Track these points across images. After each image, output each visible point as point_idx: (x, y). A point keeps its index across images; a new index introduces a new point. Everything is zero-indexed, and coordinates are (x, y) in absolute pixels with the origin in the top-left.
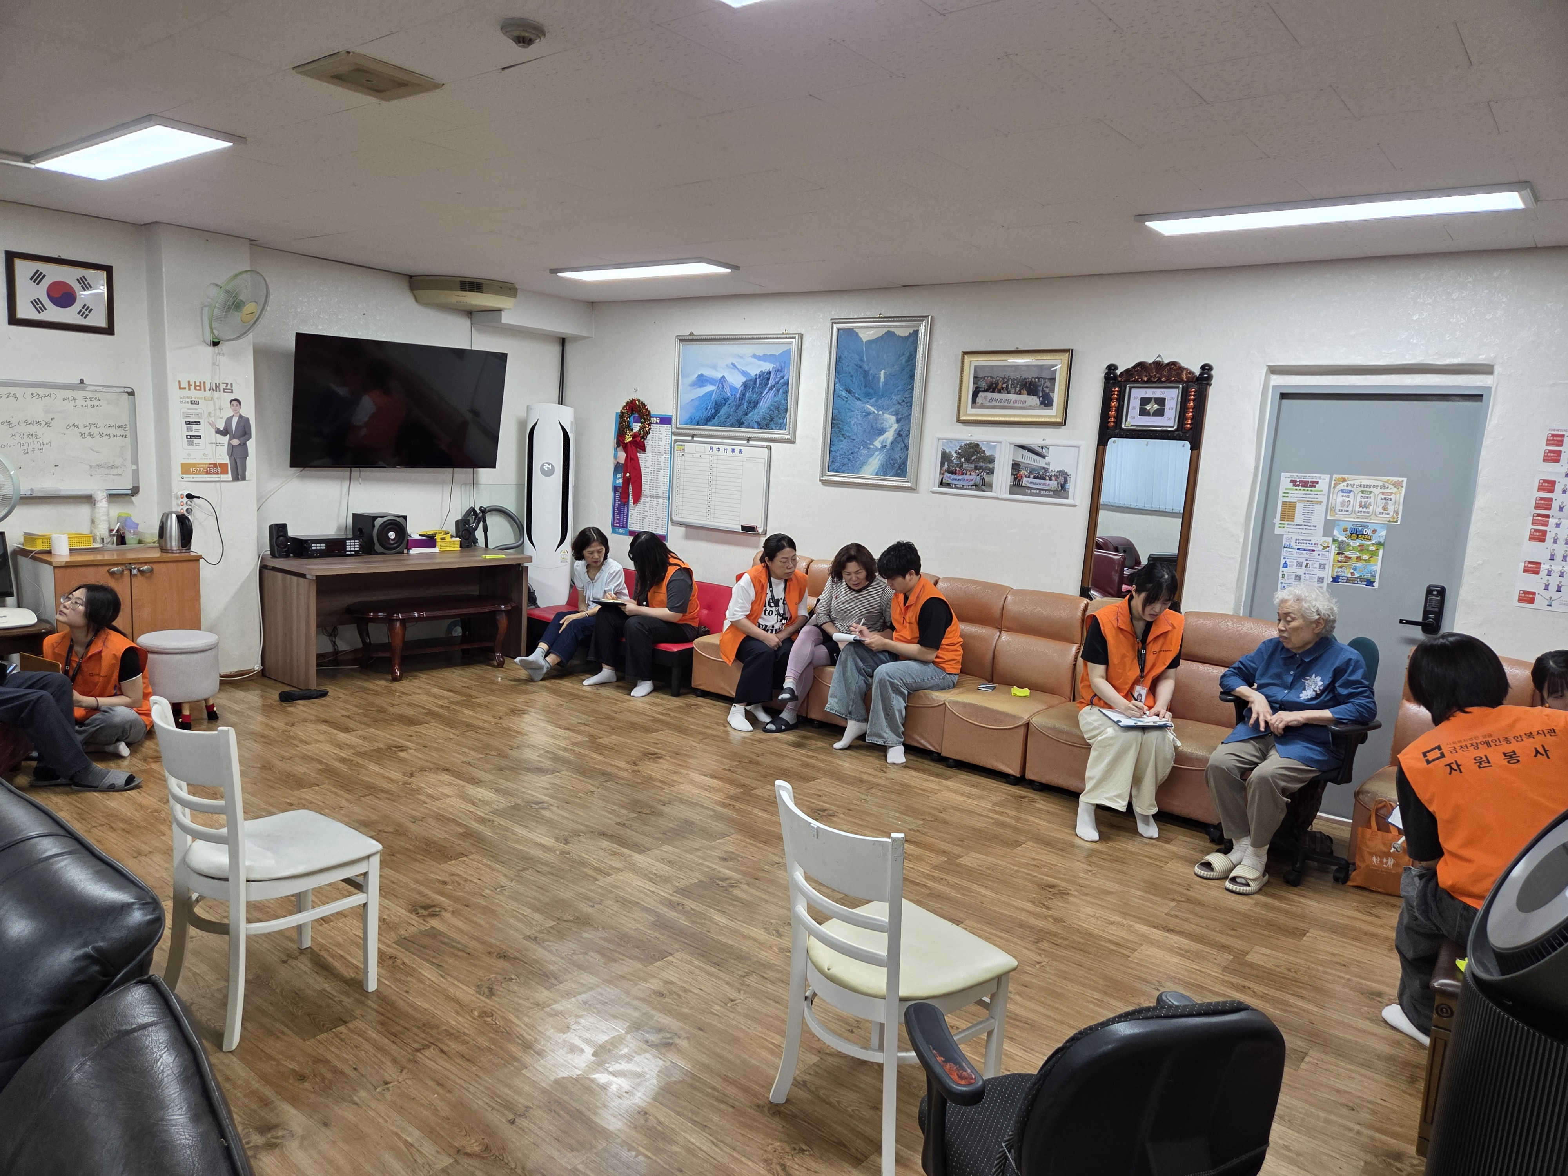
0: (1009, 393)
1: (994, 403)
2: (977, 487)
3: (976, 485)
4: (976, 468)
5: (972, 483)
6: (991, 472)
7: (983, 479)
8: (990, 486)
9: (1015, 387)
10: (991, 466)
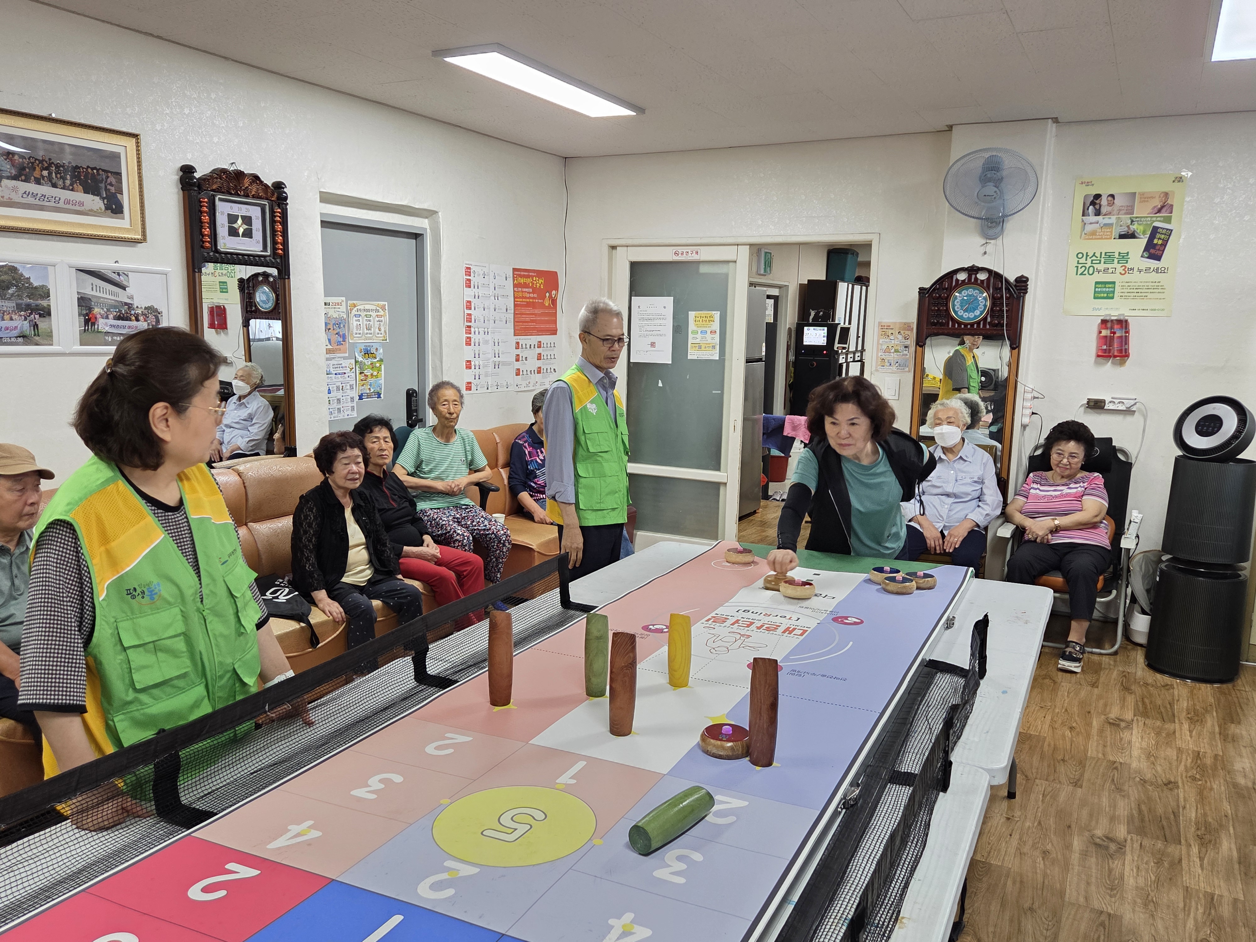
0: (54, 186)
1: (30, 200)
2: (24, 338)
3: (24, 337)
4: (19, 308)
5: (15, 333)
6: (46, 313)
7: (36, 326)
8: (49, 337)
9: (64, 179)
10: (44, 303)
